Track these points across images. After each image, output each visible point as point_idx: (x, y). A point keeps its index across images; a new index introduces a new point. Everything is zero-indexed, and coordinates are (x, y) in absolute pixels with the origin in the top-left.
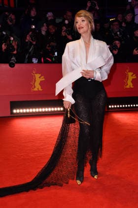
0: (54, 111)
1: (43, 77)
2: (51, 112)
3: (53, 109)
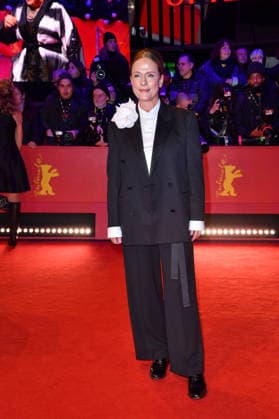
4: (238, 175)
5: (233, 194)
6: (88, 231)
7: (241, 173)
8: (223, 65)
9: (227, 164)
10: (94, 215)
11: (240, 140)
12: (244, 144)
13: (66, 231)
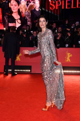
0: (76, 73)
1: (71, 55)
2: (75, 73)
3: (76, 72)
5: (70, 61)
9: (68, 53)
10: (31, 66)
13: (23, 71)
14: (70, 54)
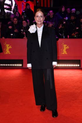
4: (68, 47)
5: (66, 53)
6: (21, 65)
7: (69, 47)
8: (63, 13)
9: (64, 44)
10: (23, 60)
11: (68, 37)
12: (69, 38)
13: (14, 65)
14: (66, 45)
